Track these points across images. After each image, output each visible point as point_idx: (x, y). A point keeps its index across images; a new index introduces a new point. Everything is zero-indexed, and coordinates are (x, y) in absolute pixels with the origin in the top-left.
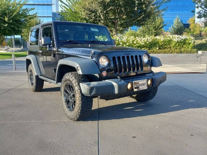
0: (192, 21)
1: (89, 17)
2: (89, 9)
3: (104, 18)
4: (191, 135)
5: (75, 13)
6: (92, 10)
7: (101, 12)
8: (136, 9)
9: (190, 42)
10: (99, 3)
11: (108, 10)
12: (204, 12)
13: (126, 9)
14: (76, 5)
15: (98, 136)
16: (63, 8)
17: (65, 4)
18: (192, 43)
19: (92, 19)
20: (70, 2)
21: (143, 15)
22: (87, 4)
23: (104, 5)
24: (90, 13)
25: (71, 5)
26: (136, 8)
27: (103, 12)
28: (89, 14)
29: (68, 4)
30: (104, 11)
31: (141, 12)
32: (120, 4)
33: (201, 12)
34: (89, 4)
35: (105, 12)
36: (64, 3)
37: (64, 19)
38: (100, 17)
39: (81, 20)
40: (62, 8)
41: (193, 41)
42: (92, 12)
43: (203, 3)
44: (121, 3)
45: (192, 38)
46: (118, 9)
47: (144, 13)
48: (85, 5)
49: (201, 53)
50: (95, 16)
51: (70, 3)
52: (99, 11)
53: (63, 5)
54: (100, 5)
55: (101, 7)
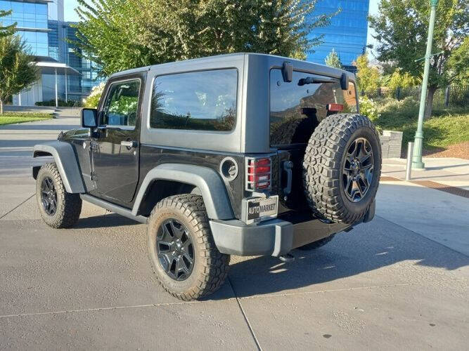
0: (362, 62)
1: (154, 45)
2: (157, 28)
3: (189, 51)
4: (431, 325)
5: (114, 30)
6: (161, 32)
7: (183, 36)
8: (260, 36)
9: (368, 111)
10: (180, 16)
11: (200, 33)
12: (392, 49)
13: (237, 34)
14: (115, 13)
15: (255, 339)
16: (83, 15)
17: (89, 7)
18: (372, 113)
19: (160, 50)
20: (101, 5)
21: (274, 49)
22: (151, 16)
23: (191, 22)
24: (157, 36)
25: (104, 11)
26: (261, 33)
27: (189, 38)
28: (156, 40)
29: (96, 9)
30: (190, 35)
31: (270, 43)
32: (225, 22)
33: (386, 48)
34: (155, 17)
35: (192, 37)
36: (86, 5)
37: (87, 42)
38: (180, 47)
39: (129, 48)
40: (80, 16)
41: (373, 109)
42: (163, 35)
43: (391, 31)
44: (228, 21)
45: (372, 104)
46: (219, 32)
47: (277, 45)
48: (146, 17)
49: (389, 135)
50: (168, 44)
51: (103, 8)
52: (179, 34)
53: (84, 9)
54: (182, 21)
55: (183, 27)
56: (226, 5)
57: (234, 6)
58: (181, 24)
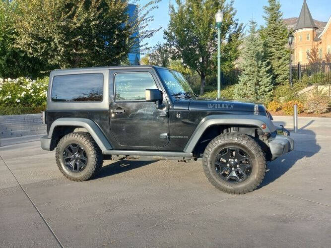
7: (59, 42)
11: (73, 40)
21: (123, 52)
23: (67, 32)
26: (116, 41)
27: (64, 43)
28: (35, 44)
30: (65, 41)
35: (67, 43)
38: (55, 50)
42: (42, 40)
52: (56, 40)
54: (60, 31)
55: (61, 35)
56: (92, 21)
57: (98, 22)
58: (59, 33)
